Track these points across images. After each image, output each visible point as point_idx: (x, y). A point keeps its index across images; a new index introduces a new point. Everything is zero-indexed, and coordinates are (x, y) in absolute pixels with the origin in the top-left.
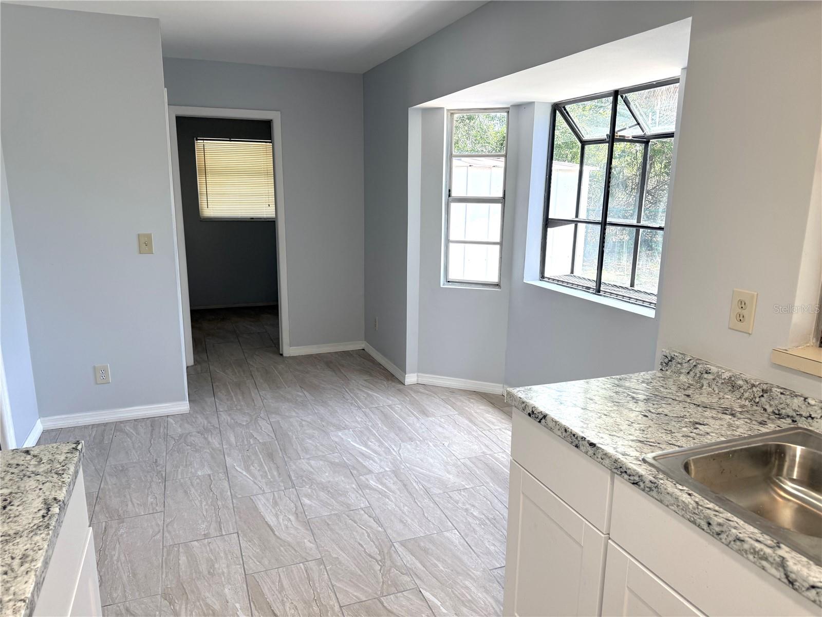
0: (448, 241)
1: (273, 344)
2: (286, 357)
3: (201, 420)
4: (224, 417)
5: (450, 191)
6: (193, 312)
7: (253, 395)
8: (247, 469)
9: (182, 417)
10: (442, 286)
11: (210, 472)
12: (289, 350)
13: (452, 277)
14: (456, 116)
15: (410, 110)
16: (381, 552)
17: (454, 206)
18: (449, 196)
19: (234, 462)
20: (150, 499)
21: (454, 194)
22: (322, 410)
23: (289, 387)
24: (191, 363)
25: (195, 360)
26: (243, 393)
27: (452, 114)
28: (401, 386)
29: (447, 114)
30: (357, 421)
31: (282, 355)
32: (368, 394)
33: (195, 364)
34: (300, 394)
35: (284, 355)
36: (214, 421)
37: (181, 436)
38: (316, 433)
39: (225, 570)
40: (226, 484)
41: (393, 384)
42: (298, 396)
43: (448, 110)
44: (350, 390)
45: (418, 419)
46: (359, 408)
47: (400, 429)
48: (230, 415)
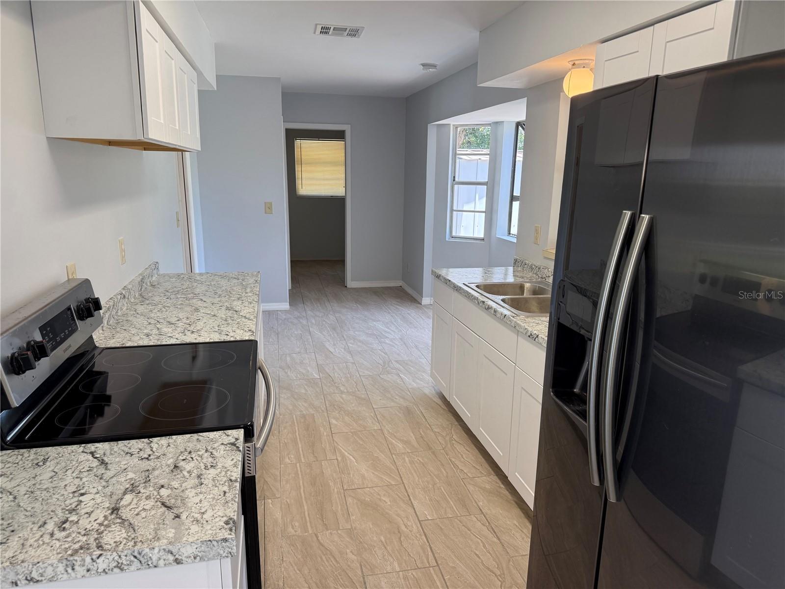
0: (452, 210)
1: (341, 281)
2: (349, 288)
3: (296, 313)
4: (309, 312)
5: (454, 177)
6: (292, 262)
7: (326, 304)
8: (321, 333)
9: (286, 311)
10: (447, 240)
11: (301, 332)
12: (351, 283)
13: (454, 234)
14: (459, 129)
15: (429, 126)
16: (384, 363)
17: (456, 187)
18: (454, 180)
19: (314, 330)
20: (271, 340)
21: (457, 179)
22: (366, 313)
23: (348, 302)
24: (290, 288)
25: (292, 287)
26: (320, 304)
27: (457, 127)
28: (419, 305)
29: (453, 128)
30: (386, 319)
31: (346, 287)
32: (397, 308)
33: (292, 289)
34: (355, 306)
35: (348, 287)
36: (304, 314)
37: (285, 319)
38: (361, 322)
39: (308, 363)
40: (310, 337)
41: (415, 304)
42: (354, 306)
43: (454, 125)
44: (386, 305)
45: (423, 319)
46: (389, 313)
47: (411, 323)
48: (313, 312)
